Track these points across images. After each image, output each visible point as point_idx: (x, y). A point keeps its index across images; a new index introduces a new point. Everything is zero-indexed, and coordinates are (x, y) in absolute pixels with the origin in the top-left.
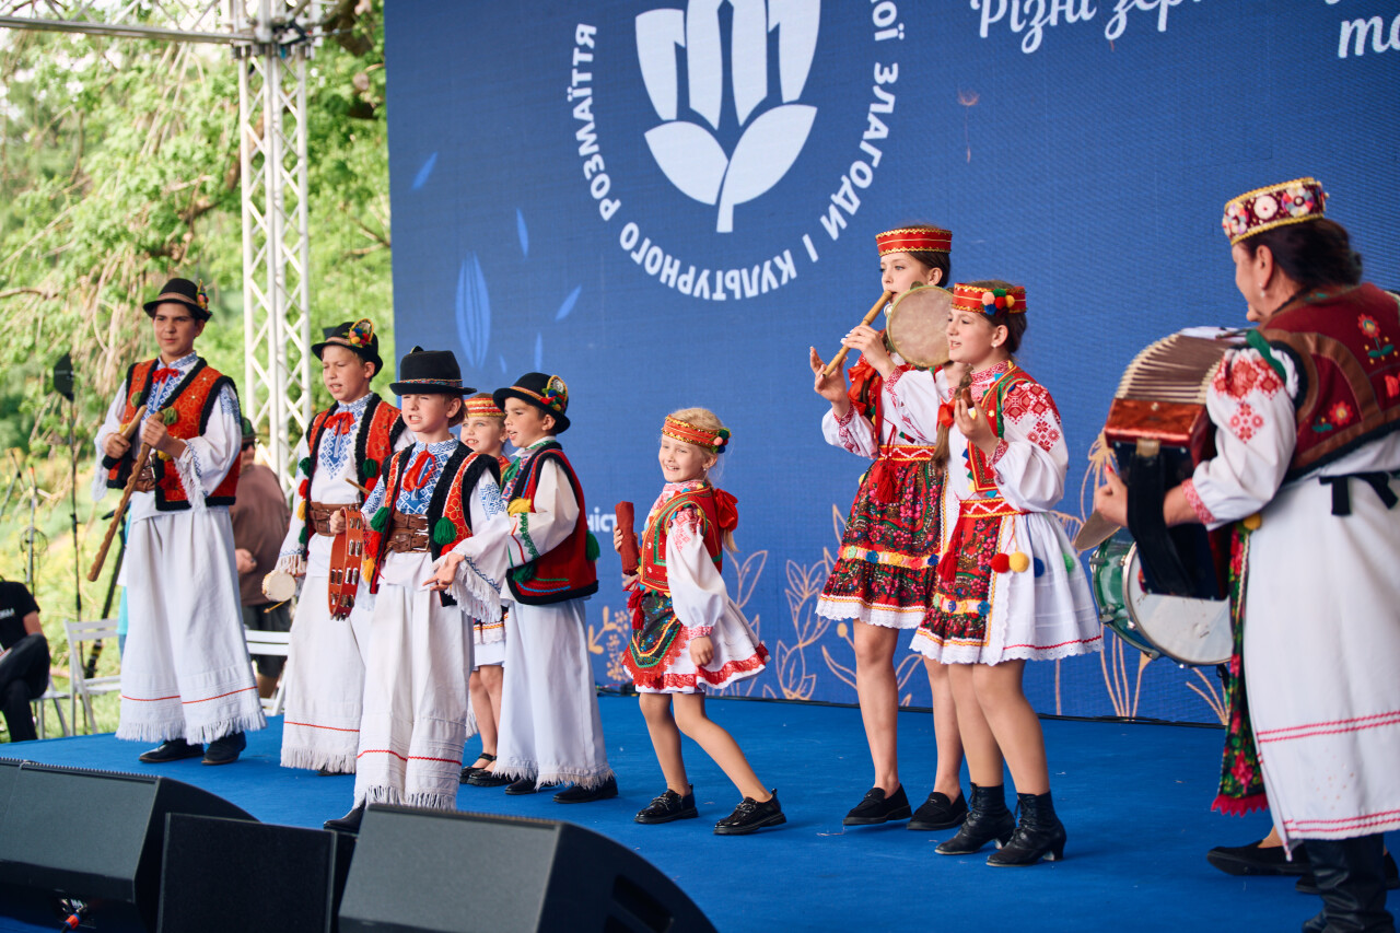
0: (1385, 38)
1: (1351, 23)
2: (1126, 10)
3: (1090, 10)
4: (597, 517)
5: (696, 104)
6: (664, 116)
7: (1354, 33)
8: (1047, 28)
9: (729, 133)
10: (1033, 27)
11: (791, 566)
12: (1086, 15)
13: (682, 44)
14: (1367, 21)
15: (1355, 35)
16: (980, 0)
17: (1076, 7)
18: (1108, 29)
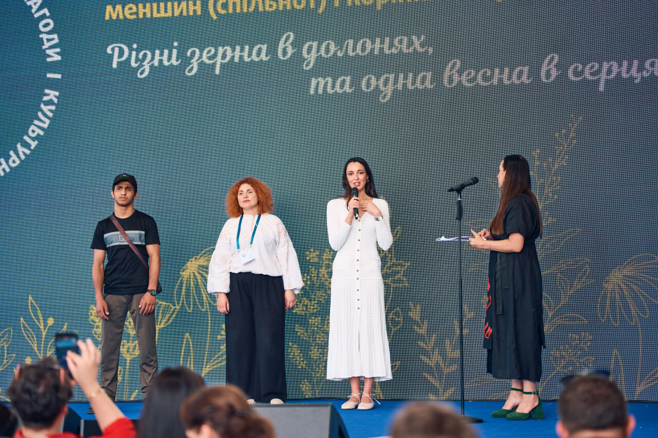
0: (333, 87)
1: (316, 79)
2: (198, 62)
3: (177, 61)
7: (318, 84)
8: (152, 67)
10: (144, 65)
12: (174, 62)
14: (324, 79)
15: (318, 85)
16: (113, 49)
17: (169, 59)
18: (187, 70)
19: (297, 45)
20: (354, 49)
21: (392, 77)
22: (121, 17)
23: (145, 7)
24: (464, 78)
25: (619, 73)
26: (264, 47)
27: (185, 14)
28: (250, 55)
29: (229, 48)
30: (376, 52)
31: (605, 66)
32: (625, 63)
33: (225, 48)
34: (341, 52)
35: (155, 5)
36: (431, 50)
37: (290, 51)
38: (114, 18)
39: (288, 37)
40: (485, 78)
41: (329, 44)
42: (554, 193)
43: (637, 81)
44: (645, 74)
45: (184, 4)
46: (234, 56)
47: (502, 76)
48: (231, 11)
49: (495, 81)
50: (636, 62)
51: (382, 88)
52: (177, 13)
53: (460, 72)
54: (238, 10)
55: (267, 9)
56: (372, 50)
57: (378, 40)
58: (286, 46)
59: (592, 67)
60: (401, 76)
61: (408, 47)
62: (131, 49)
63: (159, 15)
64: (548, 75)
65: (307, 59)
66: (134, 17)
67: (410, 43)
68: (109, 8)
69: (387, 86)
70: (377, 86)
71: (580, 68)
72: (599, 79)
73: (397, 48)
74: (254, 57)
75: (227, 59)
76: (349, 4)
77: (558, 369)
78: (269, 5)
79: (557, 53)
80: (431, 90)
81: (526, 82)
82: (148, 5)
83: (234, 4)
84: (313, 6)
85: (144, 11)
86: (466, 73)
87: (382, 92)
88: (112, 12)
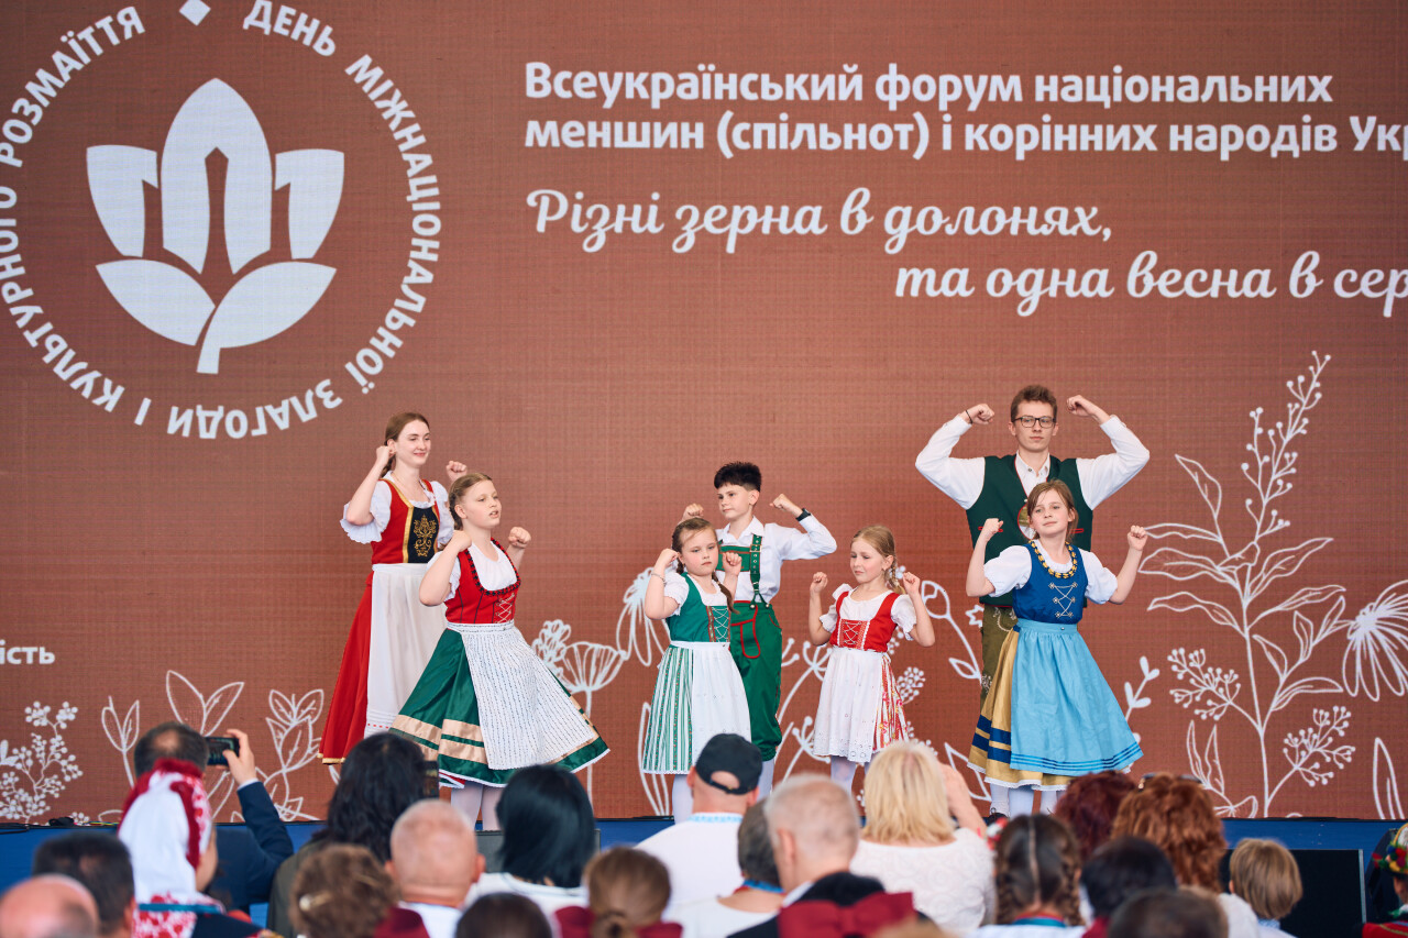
0: (937, 286)
1: (908, 270)
2: (696, 230)
3: (657, 225)
5: (170, 243)
6: (124, 252)
7: (910, 279)
8: (610, 234)
9: (217, 277)
10: (596, 231)
11: (275, 696)
12: (652, 227)
13: (153, 182)
14: (922, 271)
15: (911, 281)
16: (538, 199)
17: (643, 221)
18: (675, 244)
19: (876, 210)
20: (976, 224)
21: (1039, 274)
22: (555, 143)
23: (599, 128)
24: (1162, 283)
26: (817, 211)
27: (674, 145)
28: (790, 223)
29: (752, 210)
30: (1014, 231)
31: (1395, 275)
33: (746, 208)
34: (953, 227)
35: (618, 126)
36: (1107, 233)
37: (863, 220)
38: (542, 143)
39: (859, 197)
40: (1198, 286)
41: (930, 214)
45: (672, 127)
46: (759, 225)
47: (1226, 284)
48: (758, 144)
49: (1214, 292)
51: (1021, 291)
52: (659, 143)
53: (1156, 273)
54: (771, 145)
55: (824, 146)
56: (1008, 226)
57: (1017, 211)
58: (855, 211)
59: (1374, 277)
60: (1056, 273)
61: (1069, 226)
62: (572, 201)
63: (626, 146)
64: (1302, 286)
65: (891, 236)
66: (580, 144)
67: (1073, 219)
68: (533, 126)
69: (1031, 289)
70: (1014, 288)
71: (1354, 278)
72: (1384, 297)
73: (1049, 226)
74: (798, 227)
75: (749, 228)
76: (969, 146)
77: (1297, 767)
78: (824, 139)
79: (1316, 250)
80: (1107, 299)
81: (1267, 294)
82: (606, 125)
83: (765, 134)
84: (904, 145)
85: (601, 135)
86: (1165, 274)
87: (1023, 299)
88: (538, 134)
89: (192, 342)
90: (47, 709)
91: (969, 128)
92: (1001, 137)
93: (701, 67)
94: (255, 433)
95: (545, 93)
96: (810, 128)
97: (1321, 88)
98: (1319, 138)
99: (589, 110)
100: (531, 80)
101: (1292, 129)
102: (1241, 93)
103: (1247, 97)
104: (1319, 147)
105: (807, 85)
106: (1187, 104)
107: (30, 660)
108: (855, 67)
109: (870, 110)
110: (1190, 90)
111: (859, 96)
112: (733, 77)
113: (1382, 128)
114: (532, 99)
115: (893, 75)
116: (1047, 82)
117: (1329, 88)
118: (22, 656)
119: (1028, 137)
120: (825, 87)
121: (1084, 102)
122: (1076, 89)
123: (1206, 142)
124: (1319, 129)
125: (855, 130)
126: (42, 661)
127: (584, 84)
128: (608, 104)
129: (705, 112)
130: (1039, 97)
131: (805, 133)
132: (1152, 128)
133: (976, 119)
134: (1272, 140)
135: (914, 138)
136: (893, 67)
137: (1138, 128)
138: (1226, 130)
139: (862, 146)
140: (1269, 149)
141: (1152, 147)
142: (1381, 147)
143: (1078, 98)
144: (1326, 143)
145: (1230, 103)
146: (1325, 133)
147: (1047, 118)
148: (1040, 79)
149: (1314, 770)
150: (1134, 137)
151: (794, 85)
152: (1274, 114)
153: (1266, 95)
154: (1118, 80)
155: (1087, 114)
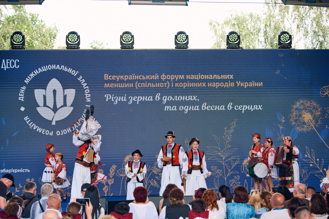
0: (171, 109)
1: (167, 106)
2: (132, 100)
3: (126, 100)
4: (22, 170)
5: (47, 104)
6: (40, 106)
7: (167, 108)
8: (118, 101)
9: (55, 109)
10: (116, 101)
12: (125, 100)
13: (45, 95)
14: (169, 106)
16: (106, 96)
17: (124, 99)
18: (129, 103)
19: (161, 97)
20: (177, 99)
21: (188, 107)
22: (109, 87)
25: (247, 108)
26: (152, 97)
27: (128, 87)
28: (147, 99)
30: (183, 100)
31: (244, 106)
32: (249, 106)
33: (140, 97)
34: (174, 99)
35: (119, 84)
36: (198, 100)
37: (159, 98)
38: (107, 87)
39: (158, 95)
40: (213, 108)
41: (170, 97)
42: (230, 139)
43: (252, 111)
44: (254, 109)
45: (128, 84)
46: (142, 99)
48: (142, 86)
49: (216, 109)
50: (251, 106)
51: (185, 109)
52: (126, 86)
53: (206, 106)
54: (144, 86)
56: (182, 99)
57: (184, 97)
58: (158, 97)
59: (241, 107)
60: (190, 107)
61: (192, 99)
62: (112, 96)
63: (120, 87)
64: (229, 108)
65: (164, 101)
66: (113, 87)
67: (193, 98)
68: (106, 84)
69: (186, 109)
70: (184, 109)
71: (238, 107)
72: (242, 110)
73: (189, 99)
74: (149, 100)
75: (141, 100)
76: (176, 86)
77: (231, 185)
78: (153, 86)
79: (232, 102)
80: (198, 110)
81: (224, 109)
82: (117, 84)
83: (143, 85)
84: (165, 86)
85: (116, 85)
86: (208, 107)
87: (185, 111)
88: (106, 85)
89: (51, 120)
90: (30, 179)
91: (176, 83)
92: (181, 85)
93: (133, 74)
94: (61, 134)
95: (107, 79)
96: (150, 84)
97: (232, 77)
98: (232, 85)
99: (115, 82)
100: (105, 77)
101: (227, 83)
102: (219, 78)
103: (220, 78)
104: (232, 86)
105: (150, 77)
106: (210, 79)
107: (26, 171)
108: (157, 74)
109: (160, 81)
110: (211, 77)
111: (158, 79)
112: (138, 76)
113: (241, 83)
114: (105, 80)
115: (163, 76)
116: (188, 76)
117: (233, 77)
118: (25, 171)
119: (185, 85)
120: (153, 77)
121: (194, 79)
122: (193, 77)
123: (214, 85)
124: (231, 83)
125: (158, 84)
126: (28, 171)
127: (114, 77)
128: (118, 81)
129: (133, 81)
130: (187, 78)
131: (149, 84)
132: (205, 83)
133: (177, 82)
134: (224, 85)
135: (167, 85)
136: (163, 74)
137: (203, 83)
138: (217, 83)
139: (159, 86)
140: (224, 86)
141: (205, 86)
142: (241, 86)
143: (193, 78)
144: (233, 85)
145: (217, 79)
146: (232, 84)
147: (188, 82)
148: (187, 76)
149: (234, 186)
150: (202, 85)
151: (148, 77)
152: (224, 81)
153: (223, 78)
154: (199, 76)
155: (195, 81)
